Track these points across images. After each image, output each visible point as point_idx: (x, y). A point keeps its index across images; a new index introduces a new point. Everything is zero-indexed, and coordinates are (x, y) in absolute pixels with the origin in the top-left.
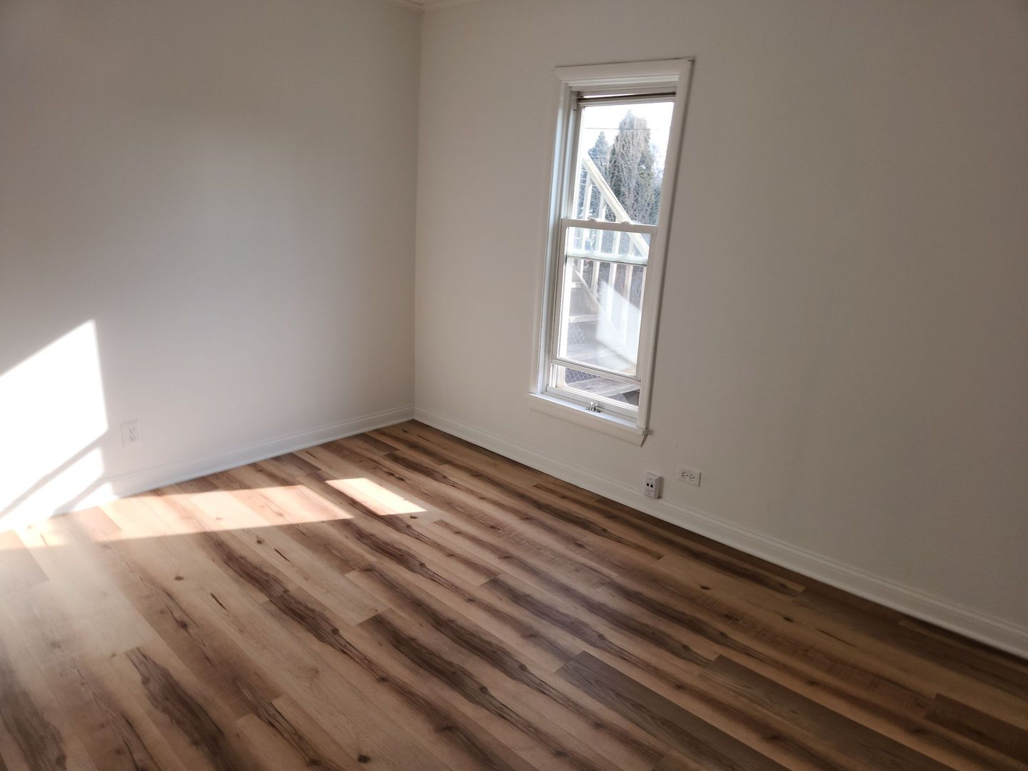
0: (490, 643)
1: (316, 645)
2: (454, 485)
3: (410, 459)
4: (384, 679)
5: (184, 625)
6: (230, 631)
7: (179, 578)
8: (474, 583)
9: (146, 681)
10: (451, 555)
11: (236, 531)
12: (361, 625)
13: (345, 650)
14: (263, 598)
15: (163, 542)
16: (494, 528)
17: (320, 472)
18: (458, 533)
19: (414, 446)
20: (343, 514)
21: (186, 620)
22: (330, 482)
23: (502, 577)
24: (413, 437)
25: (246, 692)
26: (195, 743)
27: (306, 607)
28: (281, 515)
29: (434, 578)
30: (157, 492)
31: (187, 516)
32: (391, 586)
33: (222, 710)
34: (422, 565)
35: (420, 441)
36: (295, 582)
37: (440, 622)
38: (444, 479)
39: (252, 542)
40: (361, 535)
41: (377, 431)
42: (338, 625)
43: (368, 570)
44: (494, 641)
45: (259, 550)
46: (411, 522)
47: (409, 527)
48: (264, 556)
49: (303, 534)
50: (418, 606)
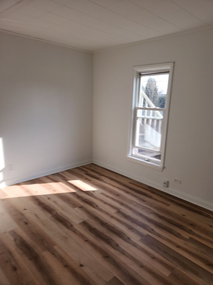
0: (118, 231)
1: (66, 230)
2: (105, 182)
3: (92, 174)
4: (87, 241)
5: (26, 223)
6: (40, 225)
7: (25, 209)
8: (113, 212)
9: (15, 240)
10: (105, 203)
11: (42, 195)
12: (80, 224)
13: (75, 231)
14: (50, 215)
15: (20, 199)
16: (118, 195)
17: (65, 178)
18: (107, 196)
19: (93, 171)
20: (73, 191)
21: (28, 222)
22: (68, 181)
23: (121, 210)
24: (93, 168)
25: (45, 244)
26: (30, 259)
27: (63, 218)
28: (55, 191)
29: (101, 210)
30: (18, 184)
31: (27, 191)
32: (88, 212)
33: (38, 249)
34: (97, 206)
35: (94, 169)
36: (60, 211)
37: (103, 224)
38: (102, 180)
39: (46, 199)
40: (79, 197)
41: (82, 166)
42: (73, 224)
43: (81, 207)
44: (120, 230)
45: (49, 201)
46: (93, 193)
47: (93, 194)
48: (50, 203)
49: (61, 196)
50: (96, 218)
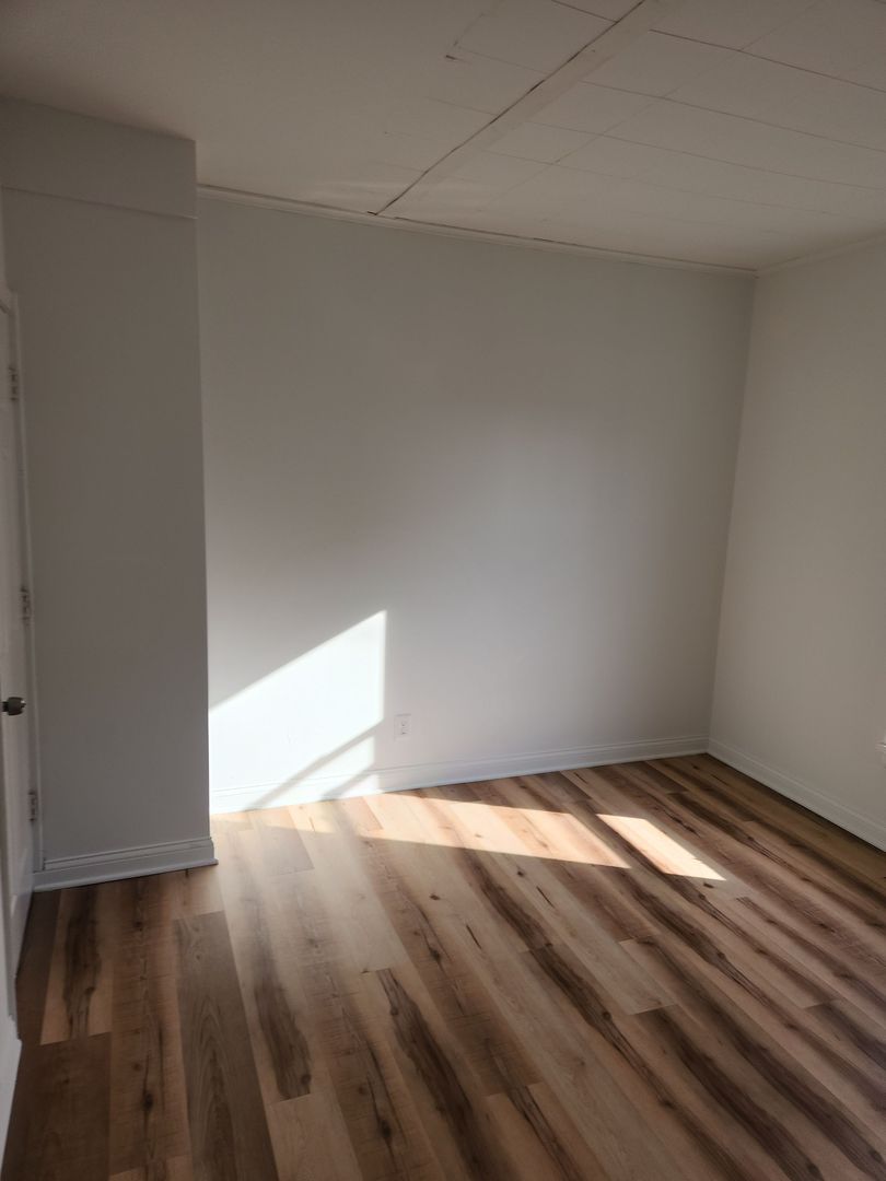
1: (583, 1028)
2: (764, 853)
3: (704, 805)
4: (668, 1104)
5: (436, 956)
6: (484, 978)
7: (434, 897)
8: (798, 1003)
9: (395, 1012)
10: (762, 951)
11: (496, 854)
12: (640, 1016)
13: (618, 1044)
14: (522, 947)
16: (825, 927)
17: (590, 801)
18: (771, 921)
19: (707, 789)
20: (618, 862)
21: (440, 951)
22: (602, 817)
23: (838, 1004)
24: (705, 775)
25: (499, 1062)
27: (571, 971)
28: (545, 846)
29: (737, 978)
30: (419, 792)
31: (448, 826)
32: (678, 974)
33: (472, 1076)
34: (721, 956)
35: (715, 783)
36: (560, 937)
37: (746, 1046)
38: (749, 841)
39: (513, 873)
40: (640, 895)
41: (660, 761)
42: (610, 1008)
43: (648, 943)
45: (519, 882)
46: (705, 891)
47: (702, 897)
48: (523, 891)
49: (566, 872)
50: (717, 1013)
